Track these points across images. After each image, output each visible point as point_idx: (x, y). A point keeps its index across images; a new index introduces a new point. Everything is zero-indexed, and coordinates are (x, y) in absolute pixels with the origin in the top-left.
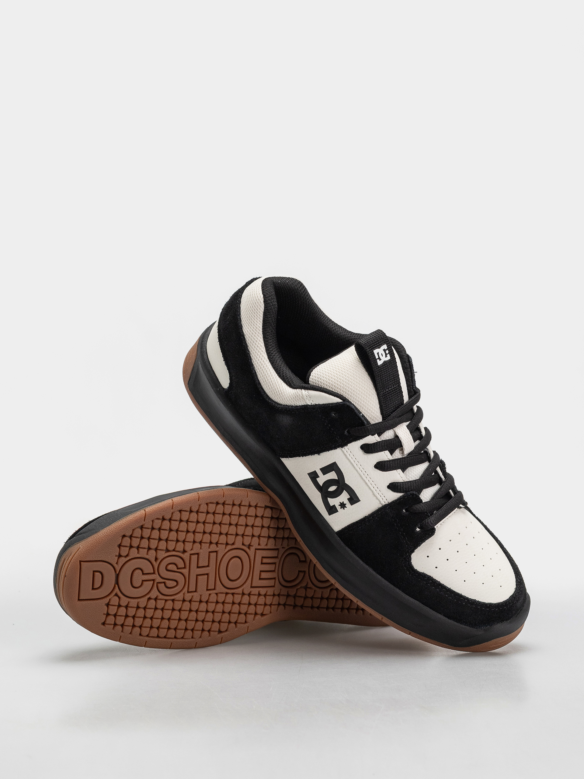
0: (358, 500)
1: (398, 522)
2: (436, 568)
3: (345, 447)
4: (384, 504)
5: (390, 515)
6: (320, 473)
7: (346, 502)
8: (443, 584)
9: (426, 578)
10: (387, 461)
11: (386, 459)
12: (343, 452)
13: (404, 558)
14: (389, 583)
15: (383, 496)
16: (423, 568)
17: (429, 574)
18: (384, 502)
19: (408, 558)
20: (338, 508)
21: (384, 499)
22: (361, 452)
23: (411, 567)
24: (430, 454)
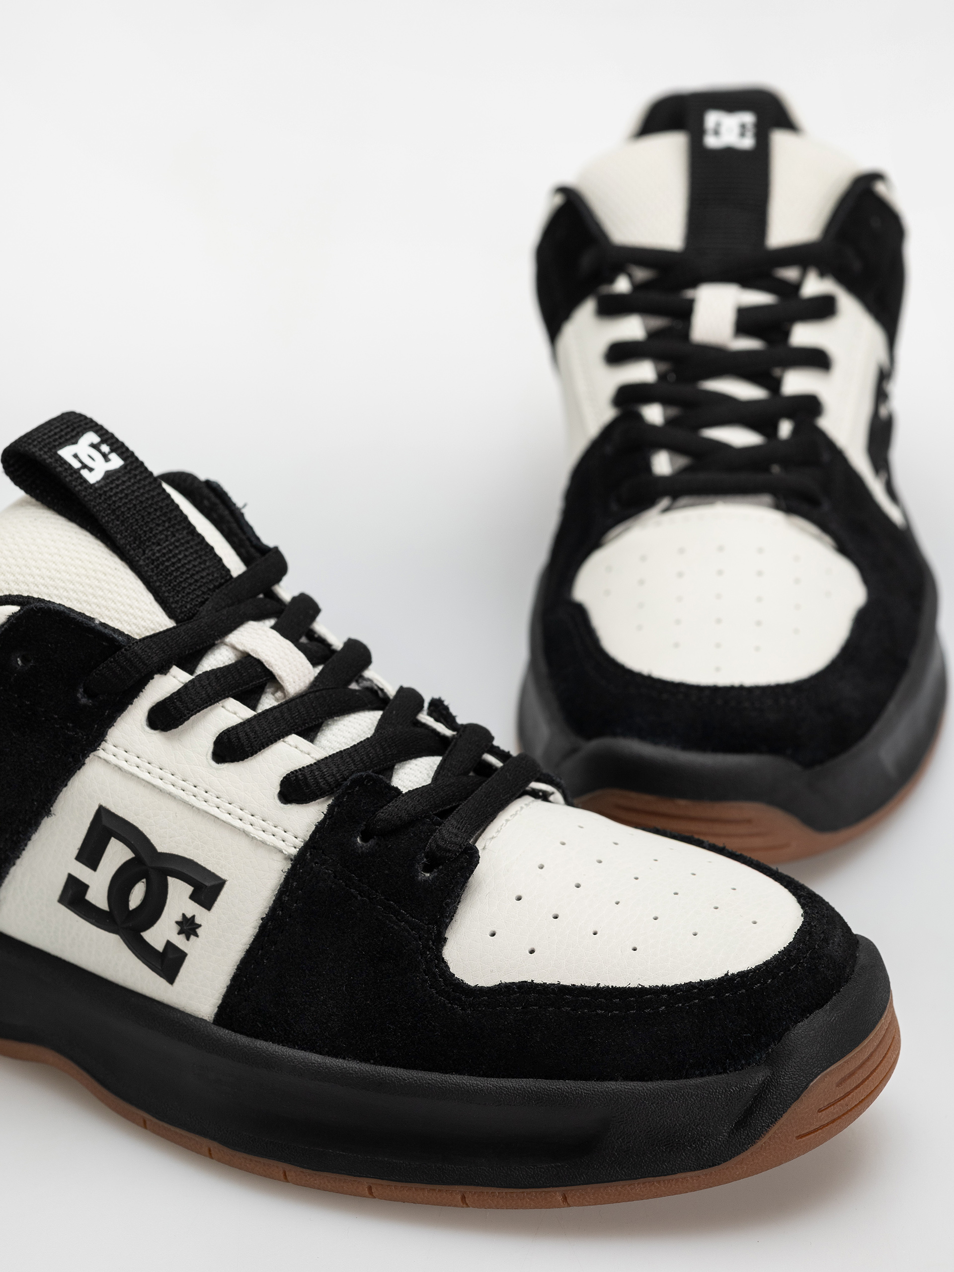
0: (218, 885)
1: (359, 881)
2: (532, 952)
3: (104, 745)
4: (294, 851)
5: (326, 873)
6: (82, 873)
7: (193, 909)
8: (574, 985)
9: (515, 993)
10: (241, 724)
11: (234, 721)
12: (107, 762)
13: (424, 971)
14: (423, 1072)
15: (279, 831)
16: (492, 971)
17: (517, 979)
18: (292, 846)
19: (437, 967)
20: (179, 941)
21: (289, 836)
22: (156, 736)
23: (459, 986)
24: (382, 690)
